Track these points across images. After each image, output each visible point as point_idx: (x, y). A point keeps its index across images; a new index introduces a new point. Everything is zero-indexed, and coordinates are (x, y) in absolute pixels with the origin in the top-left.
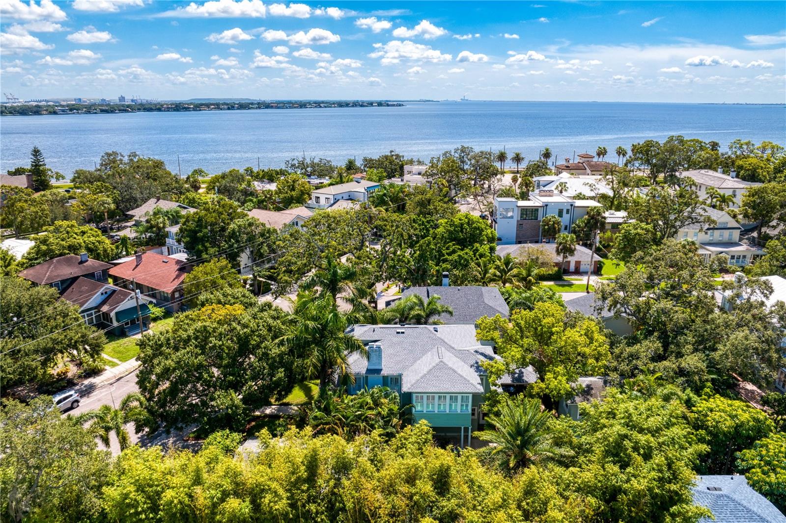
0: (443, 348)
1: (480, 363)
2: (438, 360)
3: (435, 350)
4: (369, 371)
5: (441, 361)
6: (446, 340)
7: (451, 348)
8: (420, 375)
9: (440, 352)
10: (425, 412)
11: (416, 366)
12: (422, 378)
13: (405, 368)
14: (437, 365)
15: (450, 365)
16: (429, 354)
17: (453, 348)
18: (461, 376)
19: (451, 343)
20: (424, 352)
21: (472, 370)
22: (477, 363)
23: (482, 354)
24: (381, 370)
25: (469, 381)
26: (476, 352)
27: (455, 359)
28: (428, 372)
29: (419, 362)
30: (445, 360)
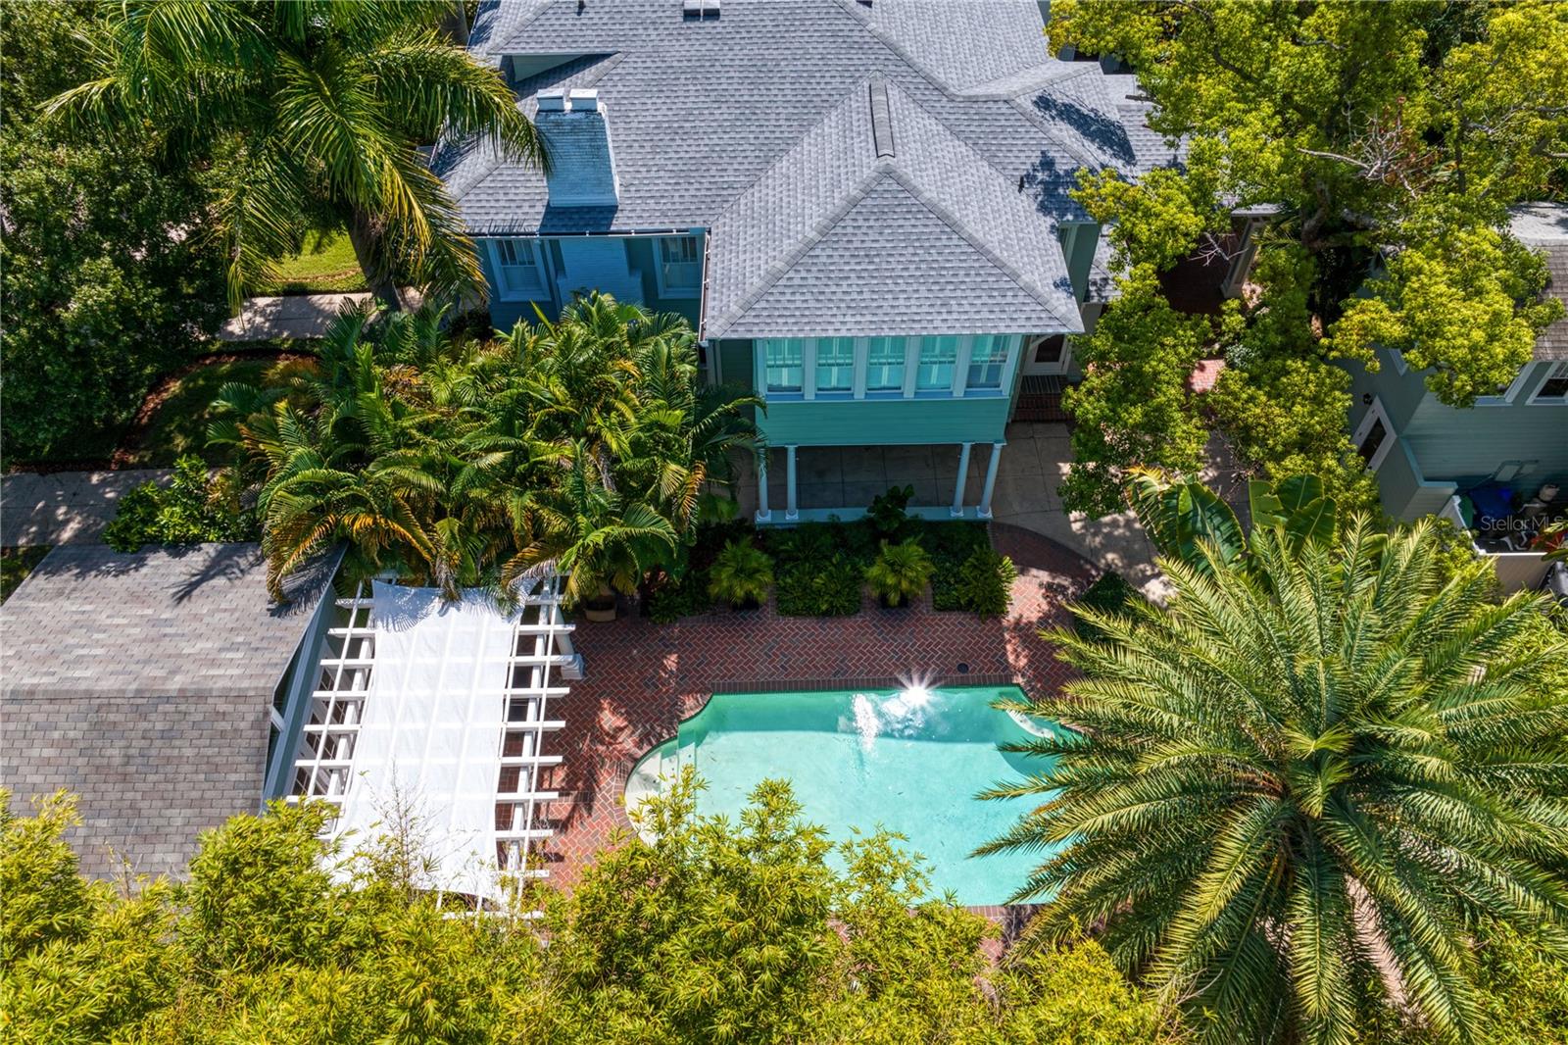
0: (894, 93)
1: (1061, 167)
2: (870, 166)
3: (858, 102)
4: (558, 217)
5: (888, 173)
6: (909, 49)
7: (930, 90)
8: (790, 246)
9: (881, 115)
10: (810, 396)
11: (770, 190)
12: (794, 263)
13: (722, 197)
14: (868, 192)
15: (930, 194)
16: (831, 124)
17: (941, 89)
18: (981, 250)
19: (928, 63)
20: (809, 113)
21: (1026, 201)
22: (1047, 164)
23: (1071, 114)
24: (612, 210)
25: (1014, 276)
26: (1044, 103)
27: (953, 149)
28: (823, 232)
29: (783, 165)
30: (904, 163)
